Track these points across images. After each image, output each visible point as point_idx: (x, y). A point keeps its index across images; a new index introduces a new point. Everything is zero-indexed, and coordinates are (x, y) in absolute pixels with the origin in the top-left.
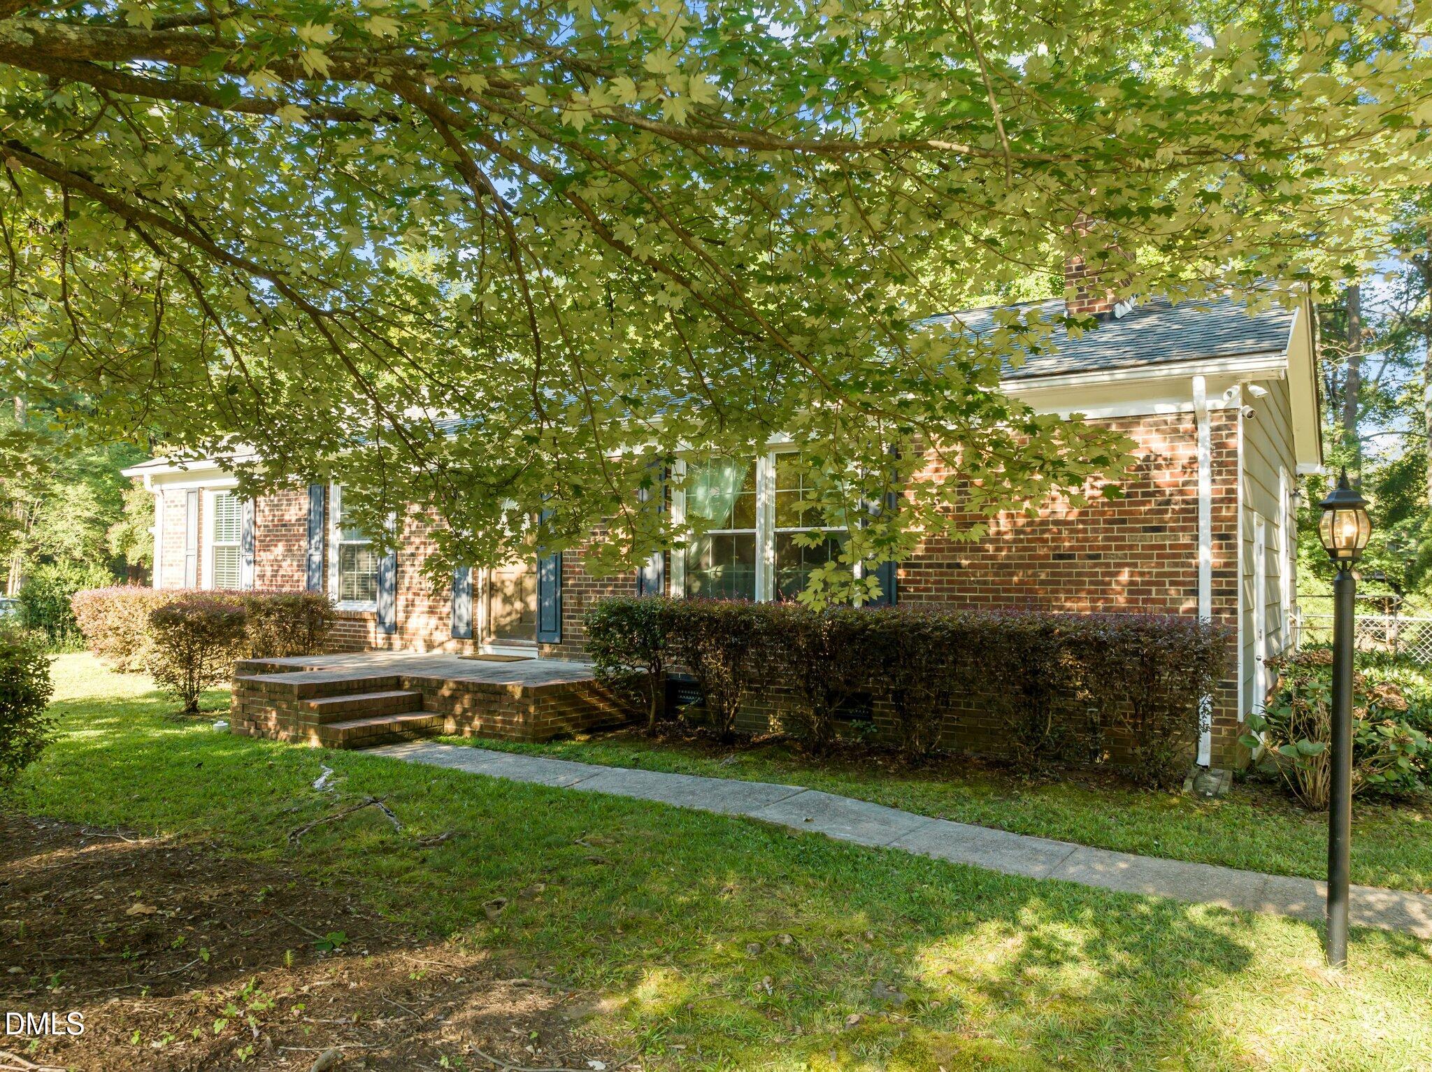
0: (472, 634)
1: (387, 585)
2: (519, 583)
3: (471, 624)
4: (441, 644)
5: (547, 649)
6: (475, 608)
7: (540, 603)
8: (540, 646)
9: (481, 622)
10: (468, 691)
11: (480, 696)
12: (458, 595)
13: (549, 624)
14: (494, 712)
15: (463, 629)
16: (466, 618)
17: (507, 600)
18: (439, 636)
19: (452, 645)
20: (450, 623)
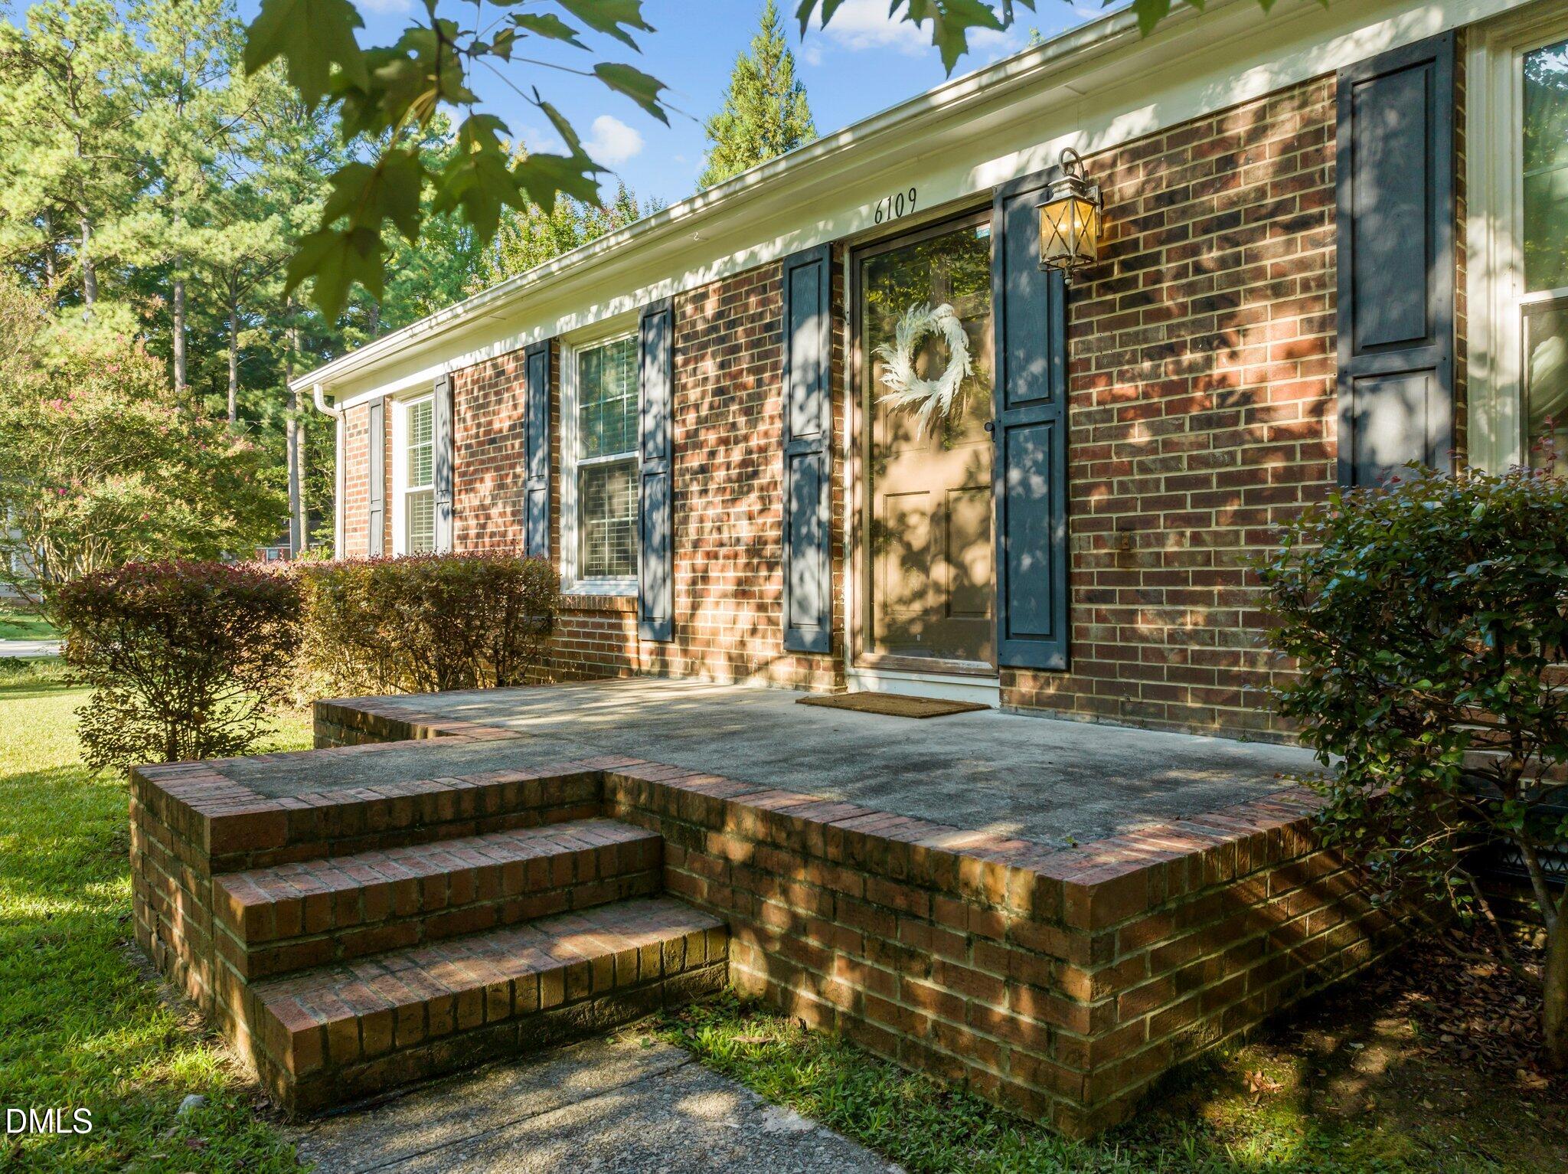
0: (831, 643)
1: (656, 539)
2: (943, 517)
3: (829, 619)
4: (764, 666)
5: (1026, 685)
6: (836, 579)
7: (1005, 561)
8: (1006, 673)
9: (851, 615)
10: (806, 856)
11: (849, 879)
12: (797, 553)
13: (1031, 616)
14: (905, 957)
15: (809, 631)
16: (816, 604)
17: (914, 560)
18: (761, 649)
19: (786, 669)
20: (781, 616)
